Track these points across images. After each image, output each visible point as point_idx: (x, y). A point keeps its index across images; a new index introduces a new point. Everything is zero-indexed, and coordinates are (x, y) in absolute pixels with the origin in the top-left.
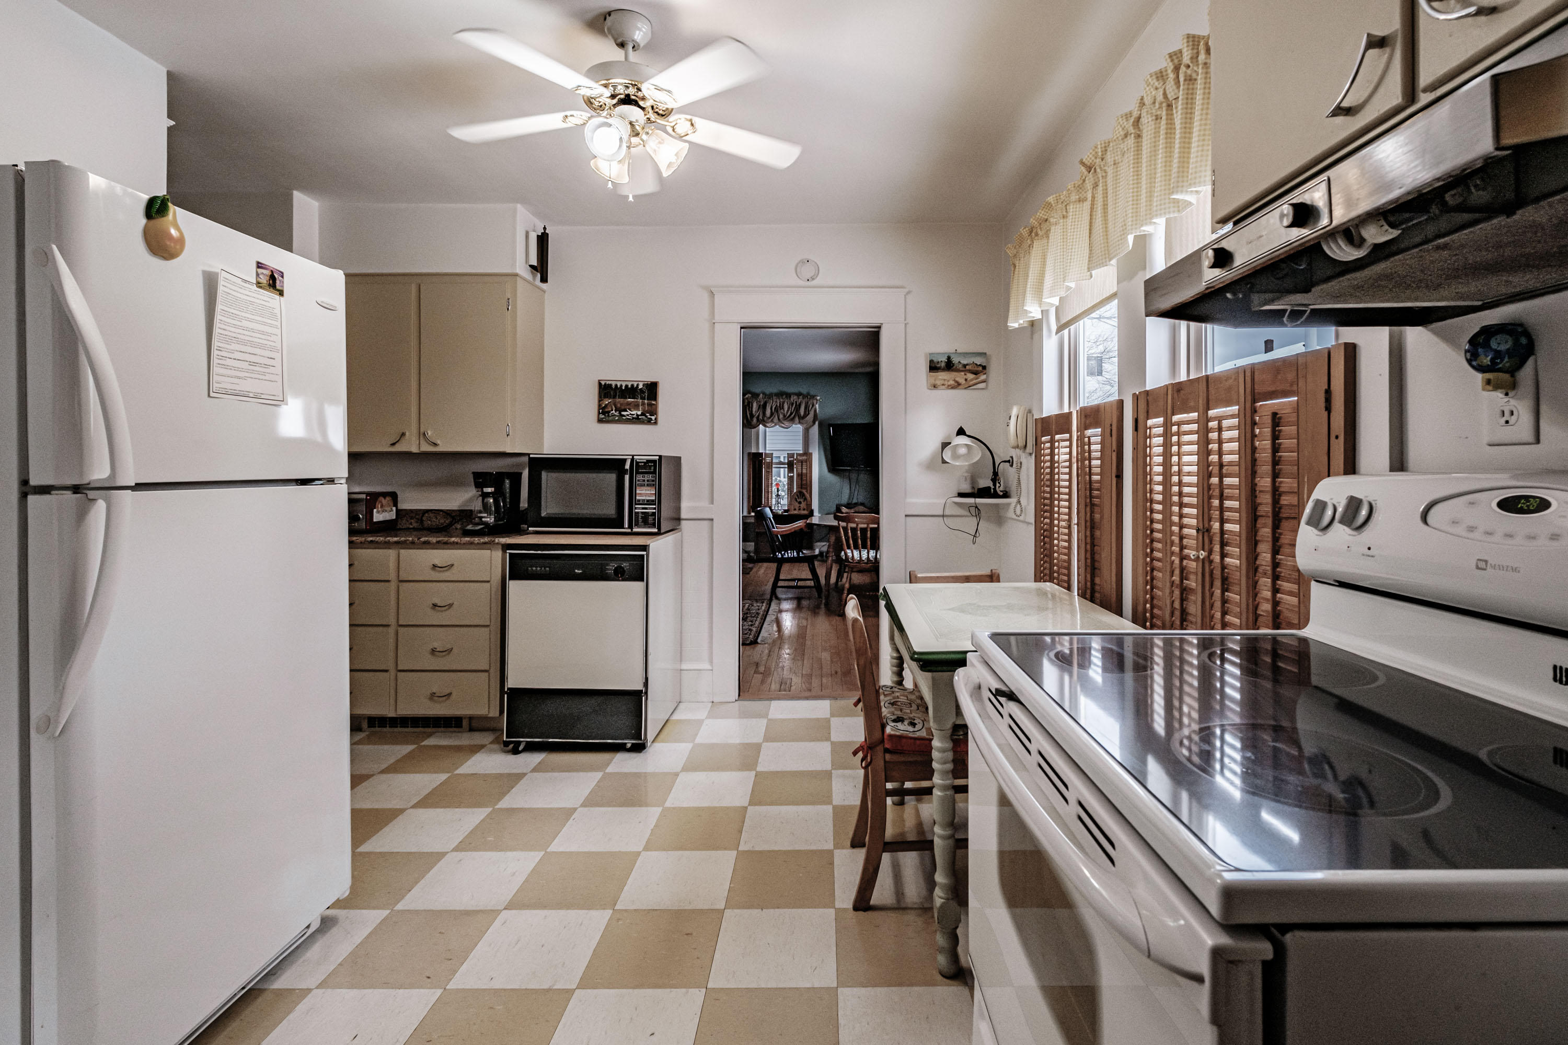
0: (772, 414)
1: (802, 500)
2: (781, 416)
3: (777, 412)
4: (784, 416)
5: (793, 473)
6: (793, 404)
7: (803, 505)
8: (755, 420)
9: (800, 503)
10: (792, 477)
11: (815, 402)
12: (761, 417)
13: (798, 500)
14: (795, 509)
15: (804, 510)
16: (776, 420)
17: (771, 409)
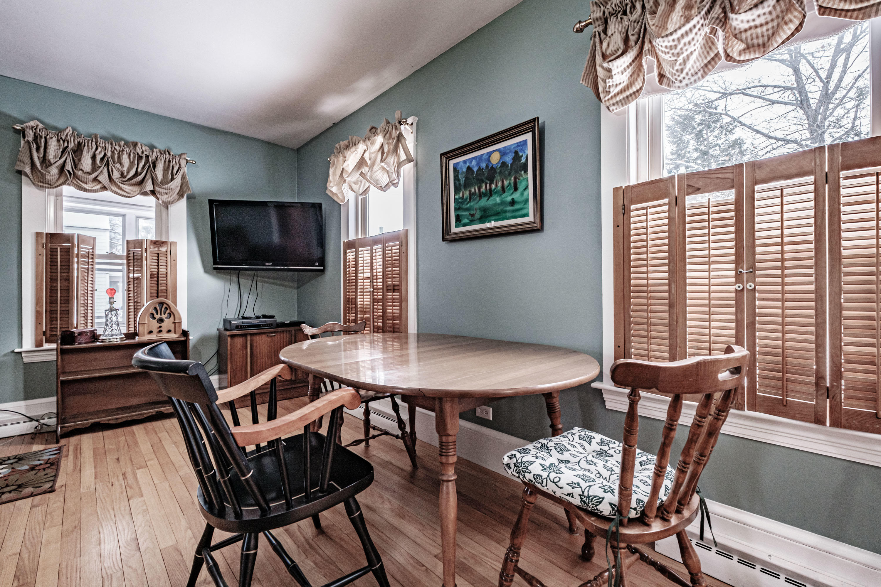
0: (95, 167)
1: (164, 316)
2: (116, 175)
3: (107, 164)
4: (122, 175)
5: (141, 271)
6: (140, 158)
7: (167, 324)
8: (54, 171)
9: (161, 320)
10: (137, 280)
11: (183, 162)
12: (69, 167)
13: (158, 317)
14: (151, 332)
15: (169, 331)
16: (104, 178)
17: (94, 157)
